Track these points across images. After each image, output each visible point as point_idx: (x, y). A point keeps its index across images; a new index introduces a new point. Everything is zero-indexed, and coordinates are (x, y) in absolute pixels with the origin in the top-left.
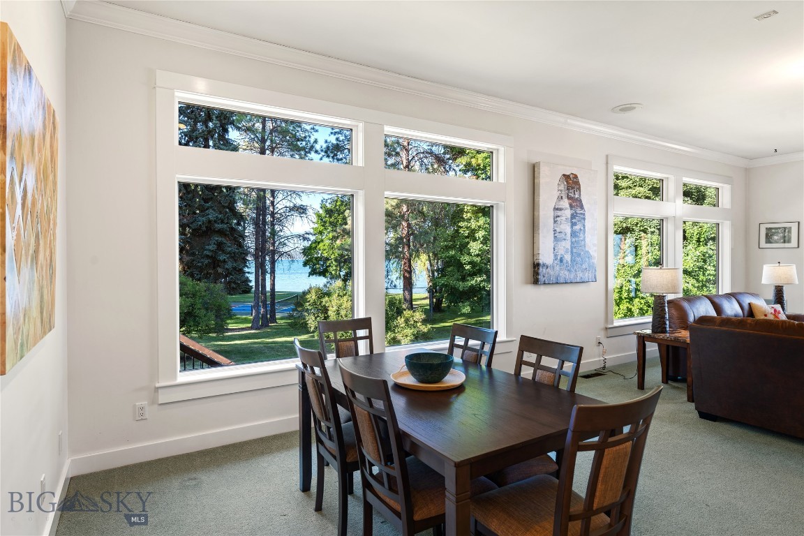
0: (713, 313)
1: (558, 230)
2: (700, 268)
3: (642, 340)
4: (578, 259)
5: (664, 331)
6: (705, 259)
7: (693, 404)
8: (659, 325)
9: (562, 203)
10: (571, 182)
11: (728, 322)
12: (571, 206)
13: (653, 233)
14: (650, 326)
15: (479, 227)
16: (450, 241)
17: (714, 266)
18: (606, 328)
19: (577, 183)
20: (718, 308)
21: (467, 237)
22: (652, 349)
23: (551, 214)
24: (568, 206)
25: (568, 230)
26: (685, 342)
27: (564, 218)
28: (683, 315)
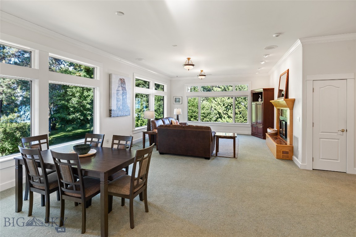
0: (162, 124)
1: (118, 98)
2: (158, 109)
3: (144, 133)
4: (125, 108)
5: (150, 130)
6: (160, 106)
7: (158, 151)
8: (149, 129)
9: (119, 88)
10: (122, 81)
11: (166, 126)
12: (122, 90)
13: (144, 97)
14: (146, 129)
15: (77, 91)
16: (62, 97)
17: (162, 108)
18: (133, 131)
19: (124, 82)
20: (164, 122)
21: (71, 96)
22: (147, 136)
23: (116, 92)
24: (121, 90)
25: (121, 98)
26: (156, 133)
27: (120, 94)
28: (155, 124)
